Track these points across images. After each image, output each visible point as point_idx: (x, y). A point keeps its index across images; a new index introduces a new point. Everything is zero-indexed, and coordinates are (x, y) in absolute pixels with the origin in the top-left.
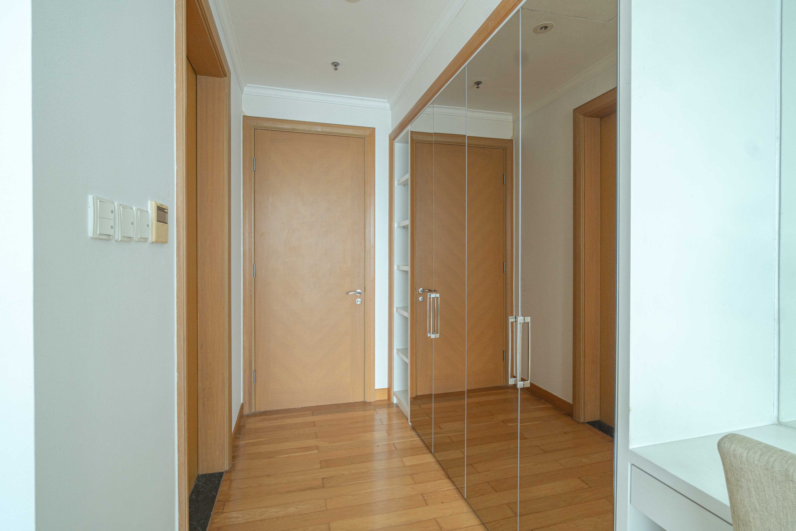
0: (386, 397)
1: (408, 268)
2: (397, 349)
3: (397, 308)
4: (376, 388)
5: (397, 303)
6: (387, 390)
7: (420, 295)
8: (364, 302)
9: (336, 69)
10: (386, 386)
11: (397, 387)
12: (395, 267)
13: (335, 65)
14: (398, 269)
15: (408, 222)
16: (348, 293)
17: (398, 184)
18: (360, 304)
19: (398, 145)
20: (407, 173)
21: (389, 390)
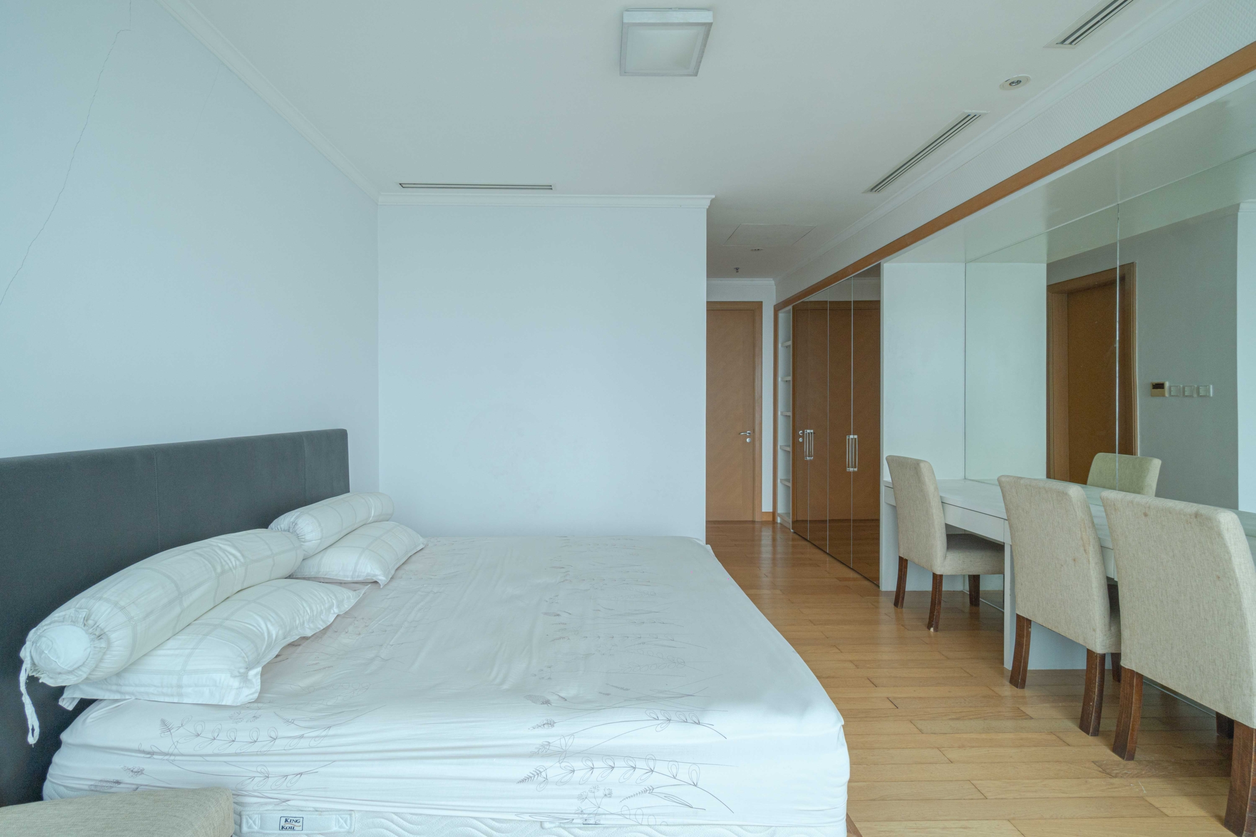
0: (770, 519)
1: (790, 414)
2: (780, 479)
3: (780, 446)
4: (763, 511)
5: (781, 442)
6: (772, 513)
7: (800, 437)
8: (753, 441)
9: (737, 272)
10: (771, 510)
11: (781, 510)
12: (779, 413)
13: (737, 269)
14: (782, 414)
15: (790, 378)
16: (740, 434)
17: (782, 346)
18: (750, 442)
19: (781, 315)
20: (789, 340)
21: (774, 514)
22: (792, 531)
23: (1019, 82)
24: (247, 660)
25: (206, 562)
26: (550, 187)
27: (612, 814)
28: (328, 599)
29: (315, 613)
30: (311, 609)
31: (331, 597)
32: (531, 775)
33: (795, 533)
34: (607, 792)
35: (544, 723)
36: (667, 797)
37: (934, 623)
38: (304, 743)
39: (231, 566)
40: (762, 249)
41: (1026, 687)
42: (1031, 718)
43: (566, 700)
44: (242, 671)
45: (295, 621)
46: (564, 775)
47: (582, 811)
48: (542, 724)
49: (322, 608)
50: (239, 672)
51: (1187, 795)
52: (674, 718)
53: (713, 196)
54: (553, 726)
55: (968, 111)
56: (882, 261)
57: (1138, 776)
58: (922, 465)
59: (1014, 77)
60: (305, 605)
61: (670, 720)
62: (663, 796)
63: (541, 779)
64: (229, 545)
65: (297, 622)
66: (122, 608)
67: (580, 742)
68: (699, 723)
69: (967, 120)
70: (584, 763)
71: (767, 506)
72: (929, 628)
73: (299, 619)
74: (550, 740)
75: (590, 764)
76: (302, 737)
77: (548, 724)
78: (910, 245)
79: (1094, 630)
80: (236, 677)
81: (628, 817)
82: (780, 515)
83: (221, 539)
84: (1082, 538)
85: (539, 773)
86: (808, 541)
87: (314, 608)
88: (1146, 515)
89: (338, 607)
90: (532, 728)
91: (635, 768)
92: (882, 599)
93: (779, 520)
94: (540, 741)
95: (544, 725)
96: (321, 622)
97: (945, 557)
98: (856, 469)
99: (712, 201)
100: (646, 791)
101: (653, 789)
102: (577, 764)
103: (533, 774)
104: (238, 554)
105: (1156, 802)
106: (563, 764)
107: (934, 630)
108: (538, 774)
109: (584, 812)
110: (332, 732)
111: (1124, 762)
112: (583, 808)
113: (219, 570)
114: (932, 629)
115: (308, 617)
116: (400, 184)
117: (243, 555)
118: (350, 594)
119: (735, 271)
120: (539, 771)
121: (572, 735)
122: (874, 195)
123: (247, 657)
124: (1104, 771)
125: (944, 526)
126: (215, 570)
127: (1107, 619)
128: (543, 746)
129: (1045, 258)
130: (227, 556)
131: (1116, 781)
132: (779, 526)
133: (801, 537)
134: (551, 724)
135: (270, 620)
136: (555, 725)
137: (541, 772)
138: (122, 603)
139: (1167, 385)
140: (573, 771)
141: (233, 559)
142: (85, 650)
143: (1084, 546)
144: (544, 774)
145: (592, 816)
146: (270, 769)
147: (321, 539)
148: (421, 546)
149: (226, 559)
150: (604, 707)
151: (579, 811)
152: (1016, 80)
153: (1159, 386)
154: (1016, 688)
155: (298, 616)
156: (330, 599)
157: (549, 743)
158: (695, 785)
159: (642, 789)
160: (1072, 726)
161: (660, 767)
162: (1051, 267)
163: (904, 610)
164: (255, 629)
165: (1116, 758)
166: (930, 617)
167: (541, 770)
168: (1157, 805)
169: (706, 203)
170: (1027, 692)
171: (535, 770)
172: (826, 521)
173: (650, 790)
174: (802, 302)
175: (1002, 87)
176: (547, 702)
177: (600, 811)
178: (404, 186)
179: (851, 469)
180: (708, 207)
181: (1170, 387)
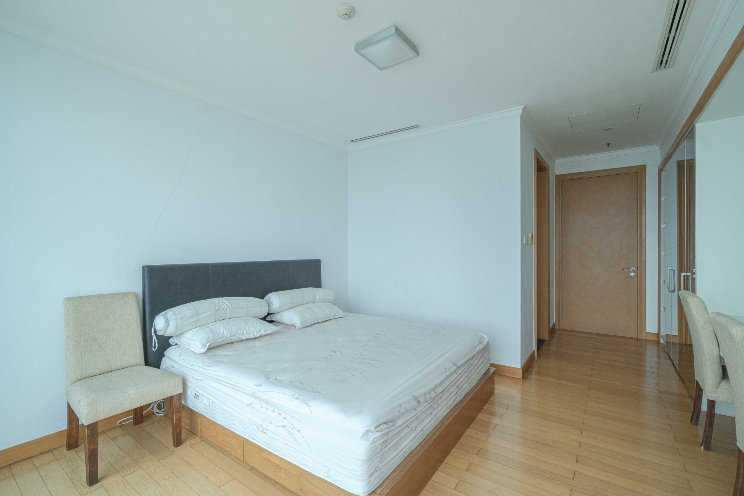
0: (656, 339)
2: (663, 308)
3: (664, 280)
4: (647, 331)
5: (662, 277)
8: (637, 275)
9: (609, 146)
10: (657, 332)
12: (662, 254)
16: (624, 269)
18: (634, 277)
21: (658, 335)
24: (208, 340)
25: (212, 305)
26: (417, 126)
27: (270, 431)
28: (259, 327)
29: (250, 331)
30: (249, 329)
31: (261, 327)
32: (250, 404)
33: (667, 352)
34: (270, 421)
36: (289, 432)
38: (201, 369)
39: (224, 308)
44: (205, 343)
45: (238, 332)
46: (259, 408)
49: (255, 330)
50: (203, 343)
52: (300, 398)
53: (523, 106)
60: (247, 327)
61: (298, 399)
62: (288, 431)
63: (253, 407)
64: (227, 301)
65: (239, 333)
66: (175, 314)
67: (266, 397)
71: (651, 327)
73: (241, 332)
74: (258, 392)
75: (267, 407)
76: (202, 367)
80: (201, 344)
81: (275, 435)
82: (662, 337)
83: (227, 299)
86: (671, 360)
87: (251, 329)
89: (265, 331)
90: (254, 385)
91: (280, 415)
93: (662, 341)
95: (258, 385)
96: (252, 335)
99: (523, 110)
101: (285, 427)
102: (264, 405)
104: (229, 304)
106: (259, 403)
107: (704, 448)
109: (262, 426)
110: (209, 368)
113: (217, 308)
114: (702, 447)
115: (246, 332)
116: (351, 141)
117: (231, 305)
118: (273, 328)
119: (607, 145)
121: (263, 392)
123: (209, 339)
126: (215, 308)
130: (223, 304)
133: (669, 356)
134: (260, 386)
135: (226, 329)
138: (176, 313)
140: (262, 408)
141: (225, 306)
142: (163, 325)
144: (253, 405)
145: (264, 429)
146: (195, 376)
147: (279, 305)
148: (340, 316)
149: (222, 305)
151: (261, 425)
155: (241, 330)
156: (260, 327)
157: (255, 392)
158: (299, 431)
159: (281, 425)
161: (288, 418)
164: (218, 331)
166: (703, 436)
167: (254, 403)
169: (520, 112)
171: (251, 402)
173: (284, 427)
176: (268, 378)
177: (267, 428)
178: (353, 141)
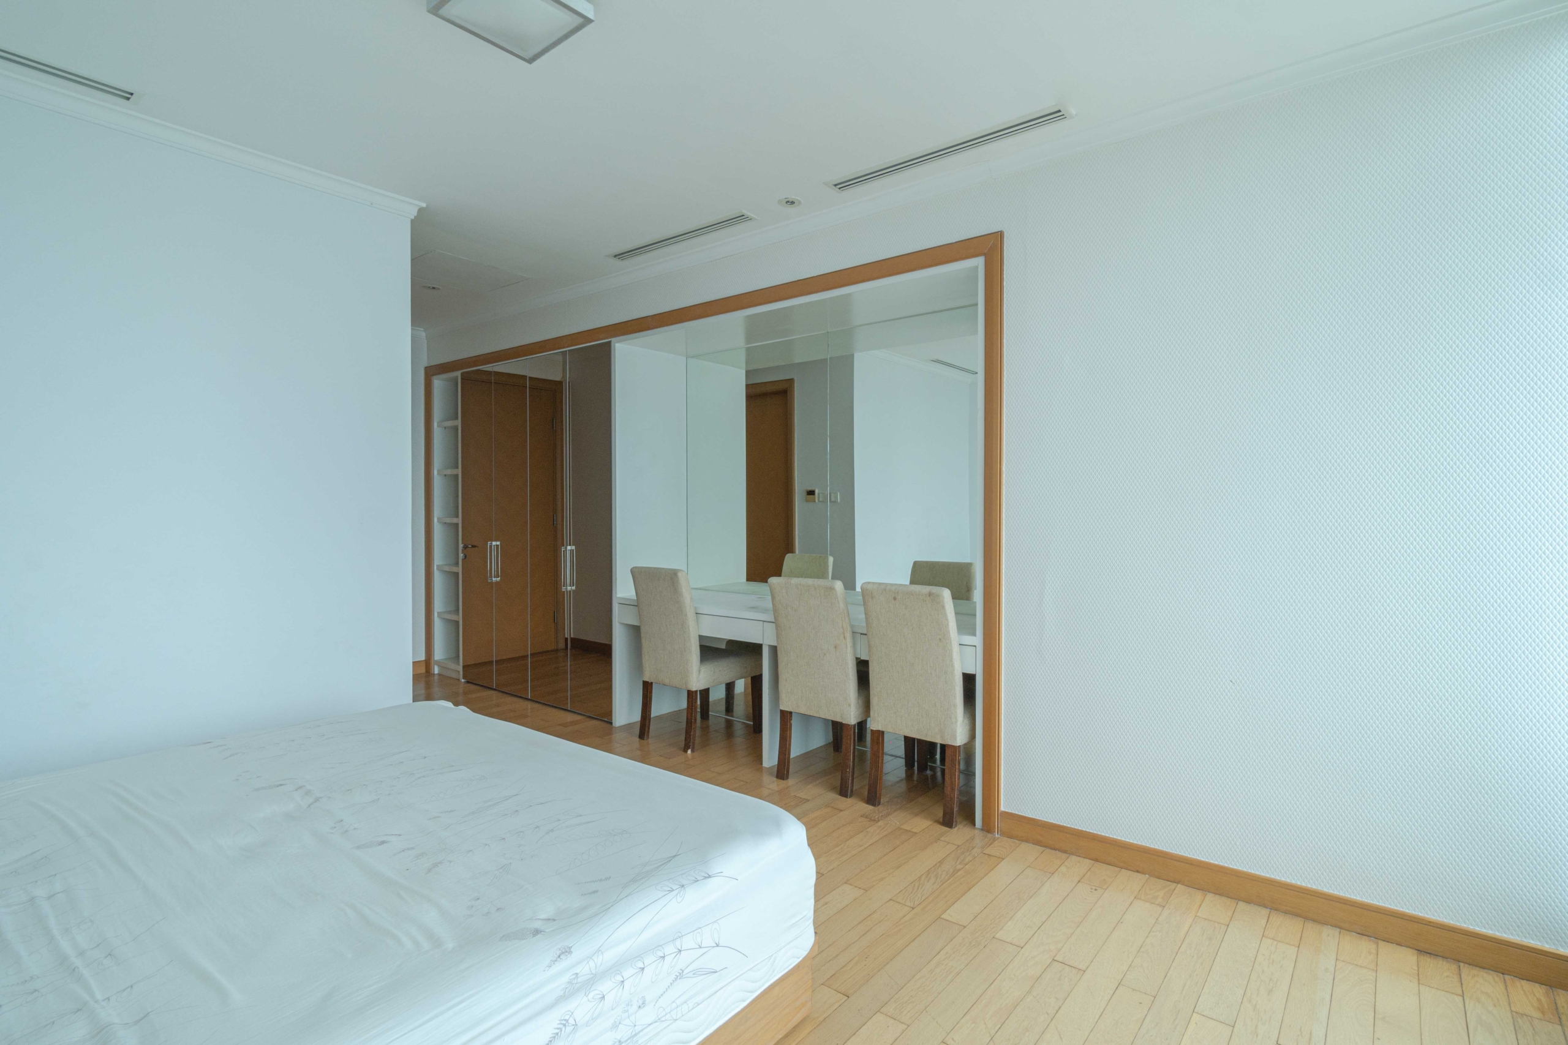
1: (457, 520)
2: (439, 613)
3: (440, 567)
5: (440, 561)
11: (440, 655)
12: (435, 520)
14: (441, 523)
15: (456, 472)
17: (438, 426)
19: (438, 383)
20: (457, 418)
22: (463, 680)
23: (793, 203)
26: (128, 96)
27: (650, 1025)
32: (557, 1031)
33: (468, 682)
34: (641, 1002)
35: (558, 954)
36: (696, 973)
37: (691, 744)
40: (439, 289)
41: (790, 776)
42: (808, 800)
43: (554, 920)
46: (594, 1008)
47: (620, 1042)
48: (556, 956)
51: (917, 815)
52: (684, 882)
53: (424, 205)
54: (570, 952)
55: (745, 212)
56: (613, 340)
57: (888, 815)
58: (680, 574)
59: (792, 197)
61: (683, 886)
62: (691, 975)
63: (569, 1029)
67: (610, 956)
68: (709, 877)
69: (741, 218)
70: (613, 980)
72: (685, 751)
74: (577, 970)
75: (619, 978)
77: (563, 953)
78: (653, 328)
79: (850, 705)
81: (663, 1019)
82: (438, 663)
84: (842, 627)
85: (565, 1023)
86: (495, 690)
88: (895, 599)
90: (548, 968)
91: (664, 957)
92: (617, 736)
93: (436, 670)
94: (566, 978)
95: (559, 956)
97: (700, 671)
98: (574, 588)
99: (421, 210)
100: (676, 979)
101: (683, 971)
102: (607, 986)
103: (558, 1029)
105: (906, 827)
106: (590, 996)
107: (692, 751)
108: (565, 1025)
109: (622, 1040)
111: (876, 808)
112: (619, 1038)
114: (689, 751)
120: (565, 1020)
121: (598, 950)
122: (617, 262)
124: (871, 820)
125: (698, 639)
127: (857, 694)
128: (570, 982)
129: (744, 365)
131: (881, 823)
132: (436, 678)
133: (482, 686)
134: (567, 951)
136: (572, 950)
137: (567, 1021)
139: (817, 492)
140: (603, 997)
143: (844, 633)
144: (571, 1021)
145: (629, 1041)
150: (610, 905)
152: (791, 200)
153: (811, 493)
154: (782, 781)
157: (577, 974)
158: (718, 946)
159: (673, 977)
160: (833, 796)
161: (688, 942)
162: (748, 373)
163: (650, 741)
165: (871, 807)
166: (686, 738)
167: (567, 1017)
168: (908, 828)
169: (413, 212)
170: (791, 781)
171: (559, 1022)
172: (492, 662)
173: (680, 976)
174: (479, 370)
175: (780, 202)
176: (537, 932)
177: (638, 1028)
179: (569, 588)
180: (413, 218)
181: (819, 494)
